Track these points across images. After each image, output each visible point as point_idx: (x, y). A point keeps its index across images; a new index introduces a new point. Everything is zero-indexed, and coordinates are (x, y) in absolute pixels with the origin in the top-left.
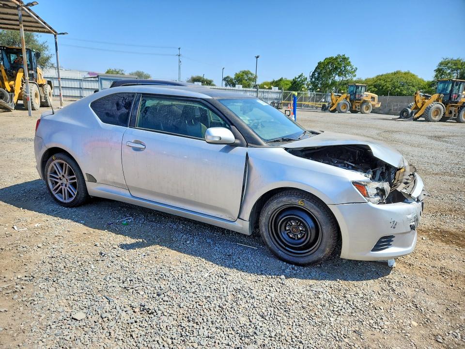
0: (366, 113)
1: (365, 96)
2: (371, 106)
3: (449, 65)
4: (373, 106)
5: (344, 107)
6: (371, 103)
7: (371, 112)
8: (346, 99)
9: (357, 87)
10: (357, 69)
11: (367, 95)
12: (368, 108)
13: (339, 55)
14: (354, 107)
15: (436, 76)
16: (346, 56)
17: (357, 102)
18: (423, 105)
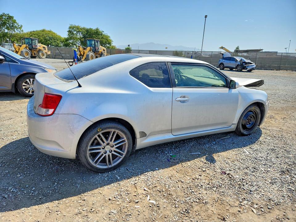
0: (43, 58)
1: (39, 46)
2: (45, 54)
3: (74, 29)
4: (46, 53)
5: (26, 54)
6: (44, 51)
7: (46, 58)
8: (26, 48)
9: (32, 40)
10: (22, 26)
11: (40, 46)
12: (43, 55)
13: (4, 13)
14: (33, 54)
15: (69, 35)
16: (11, 15)
17: (34, 51)
18: (84, 53)
